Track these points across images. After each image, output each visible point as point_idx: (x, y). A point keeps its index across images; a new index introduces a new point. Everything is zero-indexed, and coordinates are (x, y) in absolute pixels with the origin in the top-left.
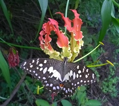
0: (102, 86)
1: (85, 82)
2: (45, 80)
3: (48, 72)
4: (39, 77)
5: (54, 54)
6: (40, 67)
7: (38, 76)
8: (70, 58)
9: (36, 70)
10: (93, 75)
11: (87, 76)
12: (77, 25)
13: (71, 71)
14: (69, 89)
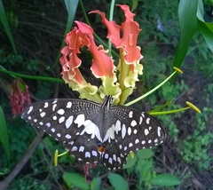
4: (59, 135)
5: (87, 90)
6: (59, 116)
7: (56, 132)
9: (52, 121)
10: (159, 129)
14: (114, 156)
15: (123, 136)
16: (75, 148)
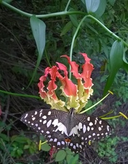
0: (98, 149)
1: (98, 135)
2: (49, 135)
3: (52, 125)
4: (42, 131)
5: (59, 104)
6: (43, 120)
7: (41, 130)
8: (77, 108)
9: (39, 123)
10: (108, 127)
11: (100, 129)
12: (87, 72)
13: (80, 124)
15: (84, 131)
16: (51, 140)
